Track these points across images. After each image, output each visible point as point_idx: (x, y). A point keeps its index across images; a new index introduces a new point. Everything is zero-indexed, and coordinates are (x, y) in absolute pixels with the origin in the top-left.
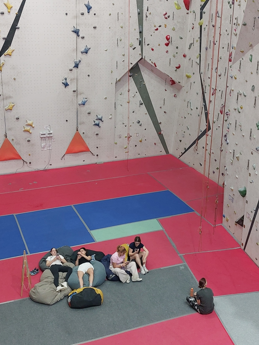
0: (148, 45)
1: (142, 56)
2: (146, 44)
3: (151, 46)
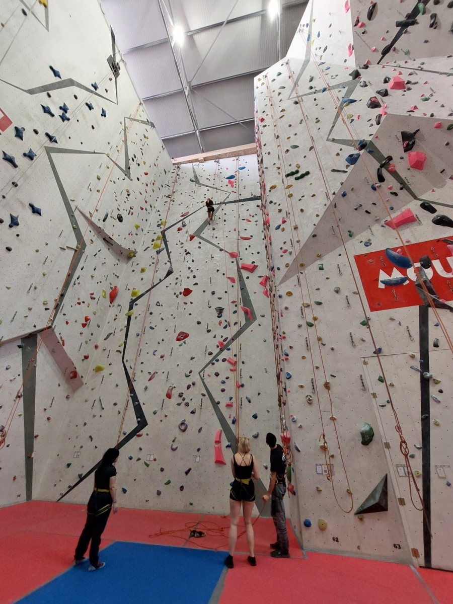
0: (64, 315)
1: (52, 324)
2: (63, 312)
3: (66, 318)
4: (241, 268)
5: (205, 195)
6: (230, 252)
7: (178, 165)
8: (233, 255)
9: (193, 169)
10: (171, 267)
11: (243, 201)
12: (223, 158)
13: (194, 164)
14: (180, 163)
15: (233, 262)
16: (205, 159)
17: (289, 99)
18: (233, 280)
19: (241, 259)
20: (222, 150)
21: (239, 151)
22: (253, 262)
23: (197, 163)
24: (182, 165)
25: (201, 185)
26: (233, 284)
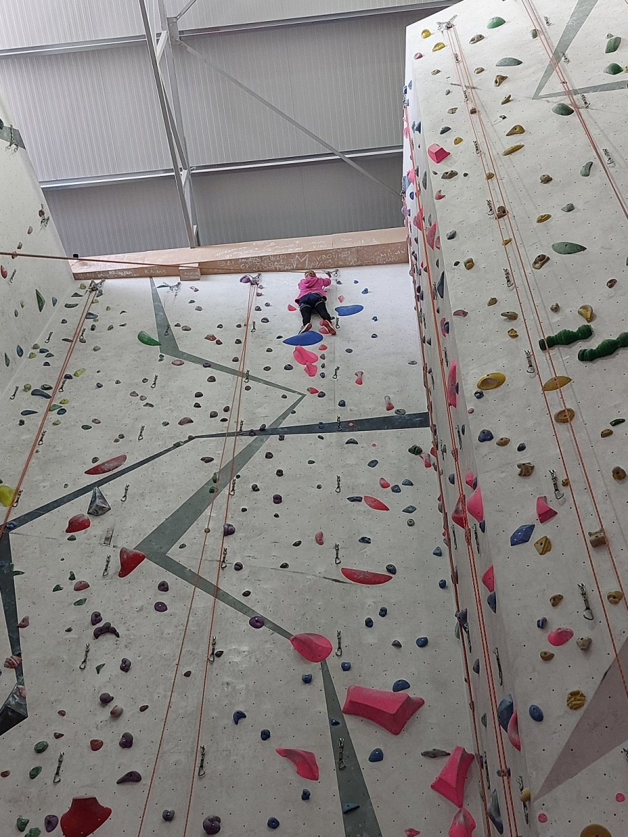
4: (347, 711)
5: (199, 395)
6: (295, 633)
7: (94, 283)
8: (310, 648)
9: (156, 298)
10: (19, 693)
11: (352, 429)
12: (275, 270)
13: (158, 281)
14: (105, 275)
15: (307, 680)
16: (206, 270)
17: (536, 97)
18: (306, 765)
19: (346, 668)
20: (272, 242)
21: (337, 251)
22: (401, 686)
23: (173, 281)
24: (108, 282)
25: (182, 358)
26: (309, 785)
